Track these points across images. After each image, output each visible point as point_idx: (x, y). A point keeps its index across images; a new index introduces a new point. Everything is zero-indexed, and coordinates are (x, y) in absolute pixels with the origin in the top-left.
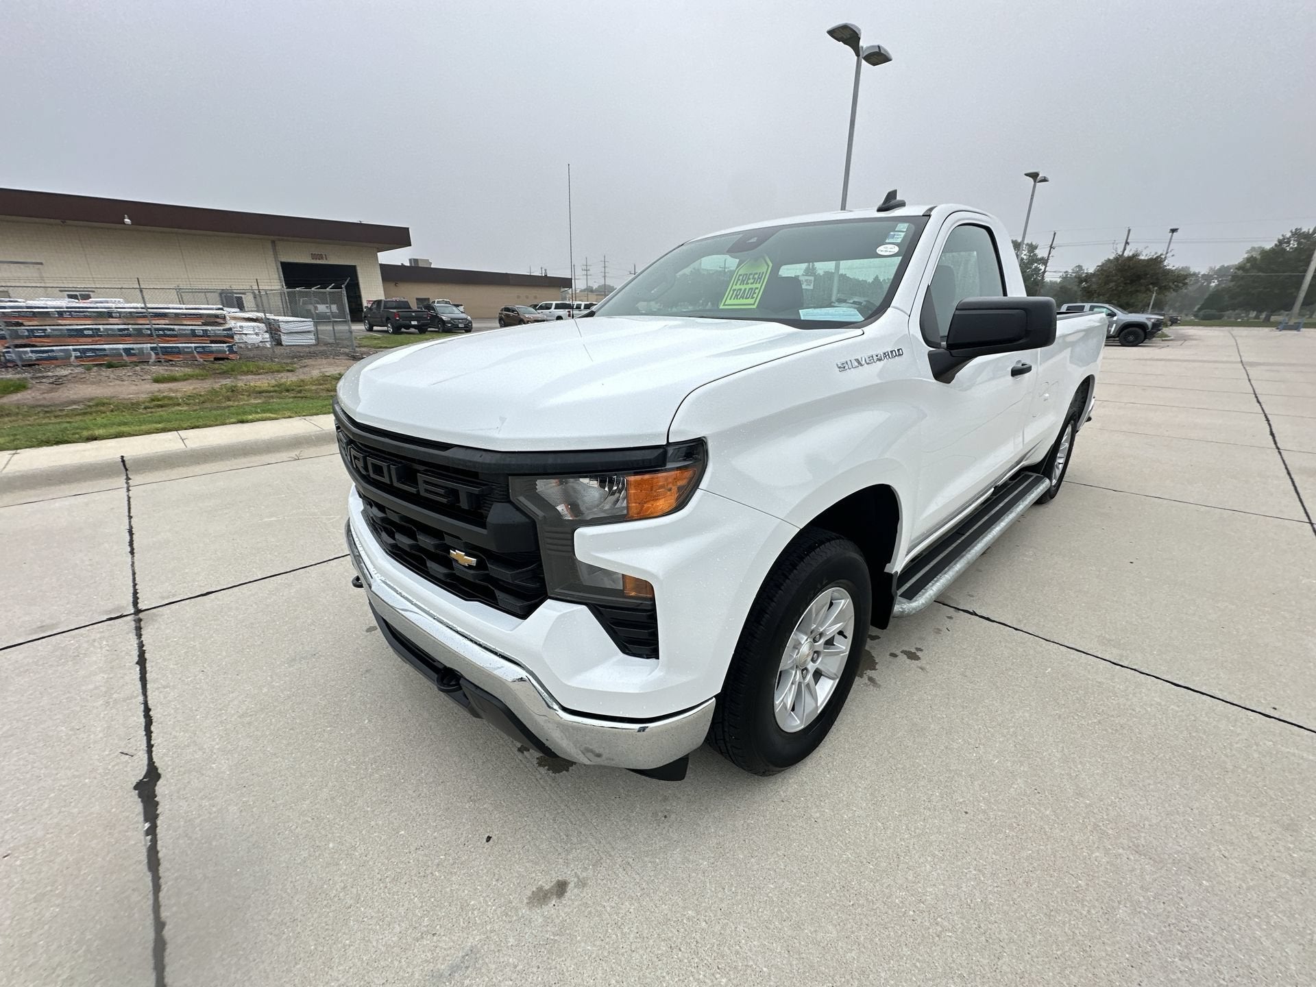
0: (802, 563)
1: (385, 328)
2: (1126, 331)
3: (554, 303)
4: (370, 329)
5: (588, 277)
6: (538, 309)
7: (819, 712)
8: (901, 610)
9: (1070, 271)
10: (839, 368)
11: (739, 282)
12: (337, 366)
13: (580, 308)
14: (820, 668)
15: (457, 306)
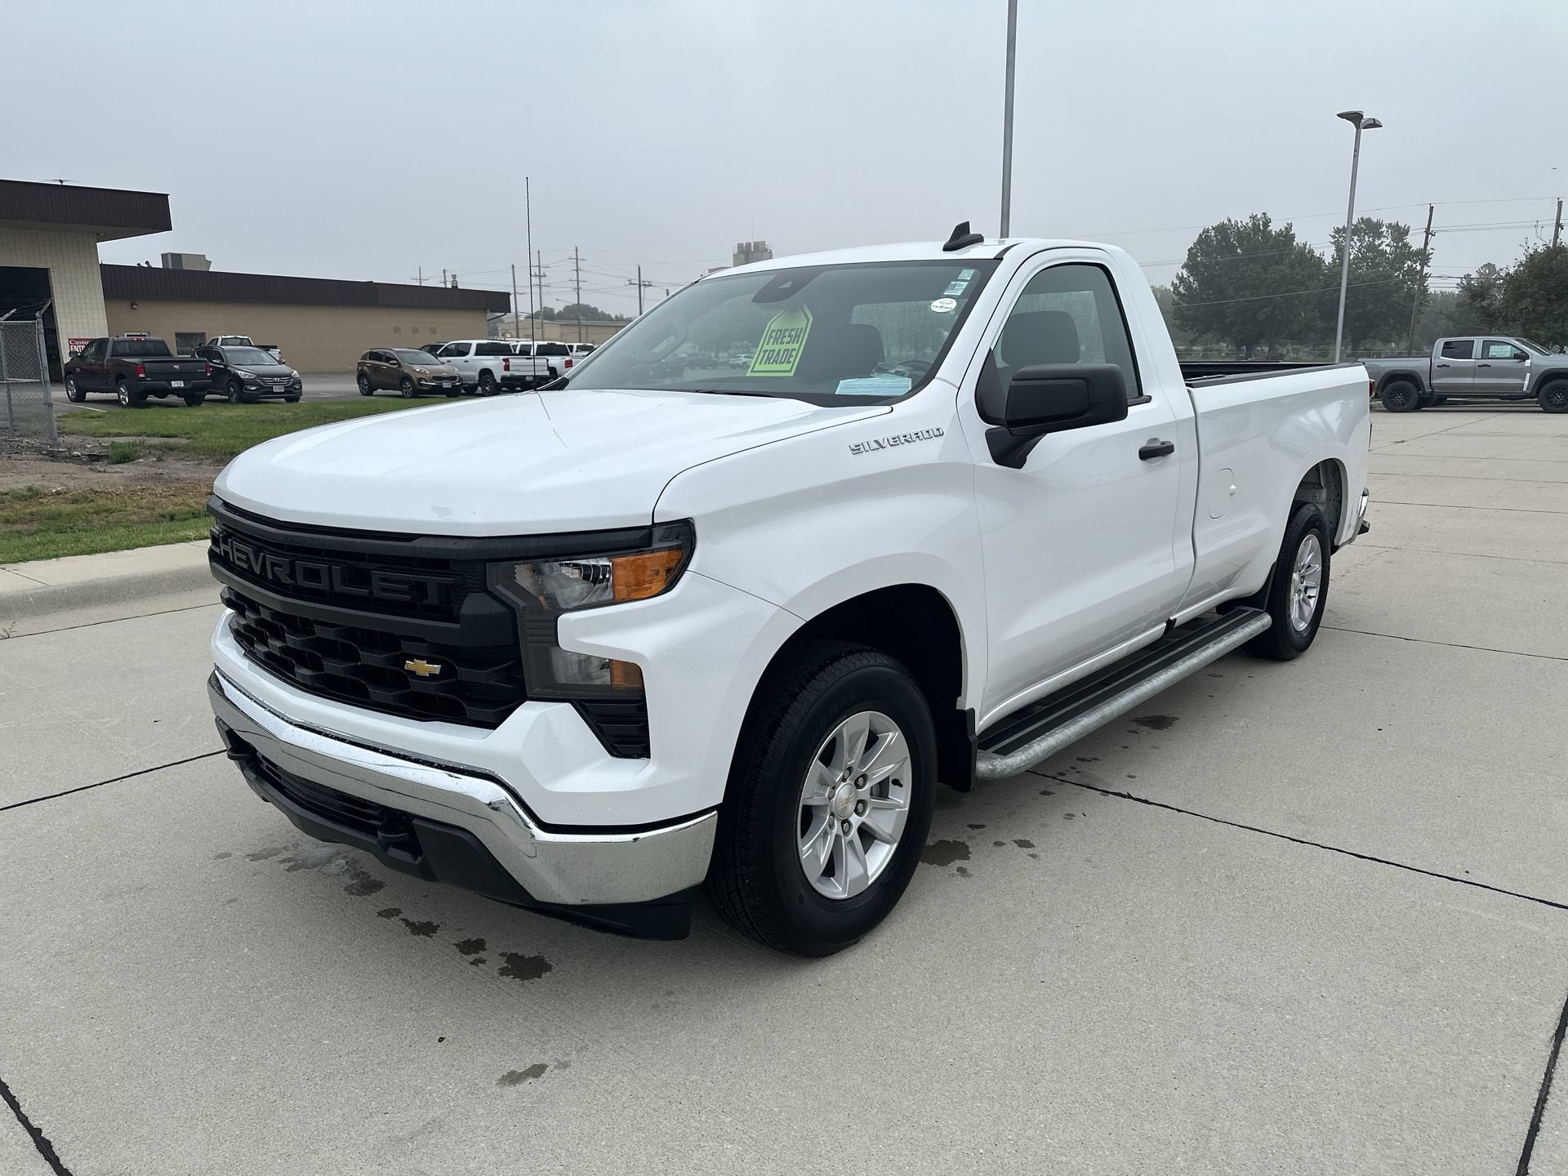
0: (822, 672)
1: (114, 396)
2: (1549, 385)
3: (474, 343)
4: (80, 398)
5: (544, 289)
6: (440, 355)
7: (870, 882)
8: (990, 767)
9: (1474, 275)
10: (853, 450)
11: (772, 340)
12: (20, 473)
13: (529, 354)
14: (868, 822)
15: (267, 348)
